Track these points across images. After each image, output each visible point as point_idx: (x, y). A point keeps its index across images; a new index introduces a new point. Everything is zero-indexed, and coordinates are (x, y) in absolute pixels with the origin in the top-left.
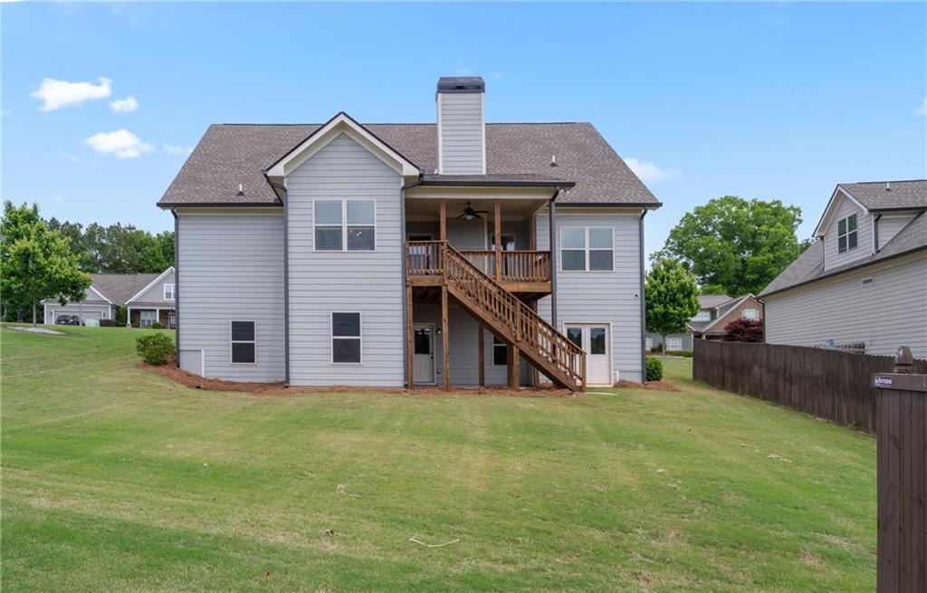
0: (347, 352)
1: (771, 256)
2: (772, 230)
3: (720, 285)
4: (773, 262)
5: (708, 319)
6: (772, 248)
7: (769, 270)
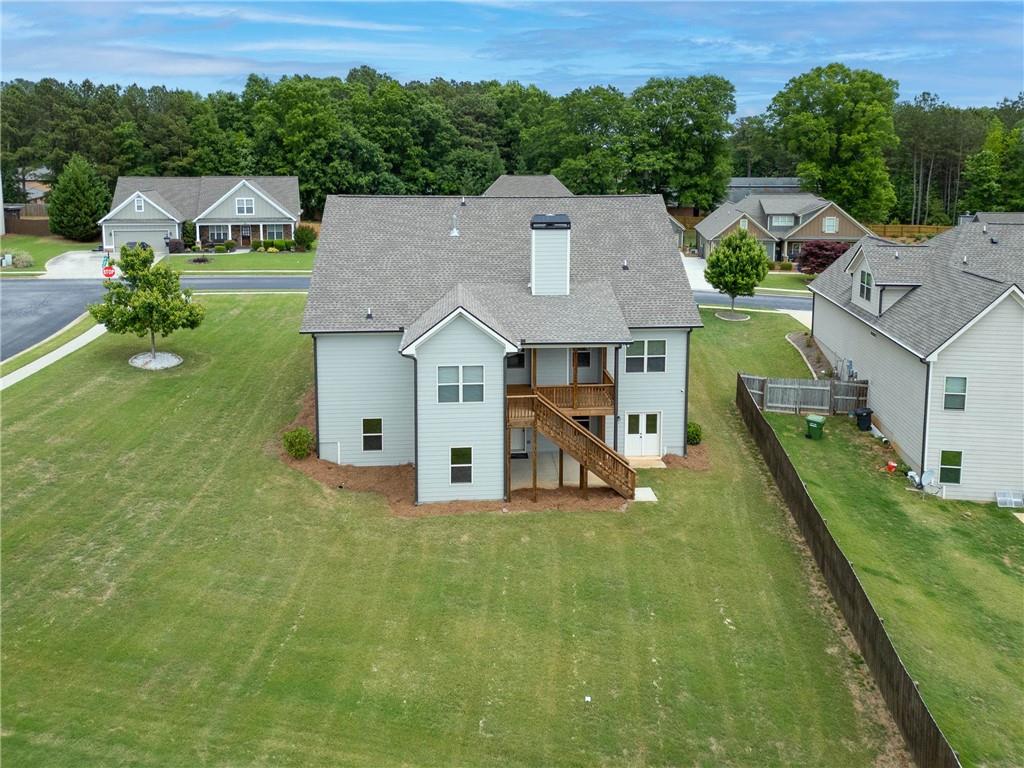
0: (461, 475)
1: (865, 135)
2: (869, 108)
3: (814, 164)
4: (866, 142)
5: (792, 224)
6: (867, 126)
7: (862, 150)
